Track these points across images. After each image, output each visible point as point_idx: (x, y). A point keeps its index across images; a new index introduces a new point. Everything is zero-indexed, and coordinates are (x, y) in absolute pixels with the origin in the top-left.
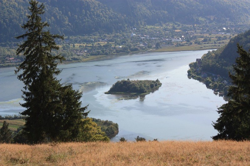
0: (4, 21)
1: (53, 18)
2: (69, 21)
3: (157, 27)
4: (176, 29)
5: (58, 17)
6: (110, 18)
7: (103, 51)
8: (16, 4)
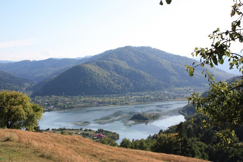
0: (99, 84)
1: (124, 83)
2: (133, 85)
3: (181, 89)
4: (191, 90)
5: (127, 83)
6: (155, 83)
7: (143, 100)
8: (106, 76)
